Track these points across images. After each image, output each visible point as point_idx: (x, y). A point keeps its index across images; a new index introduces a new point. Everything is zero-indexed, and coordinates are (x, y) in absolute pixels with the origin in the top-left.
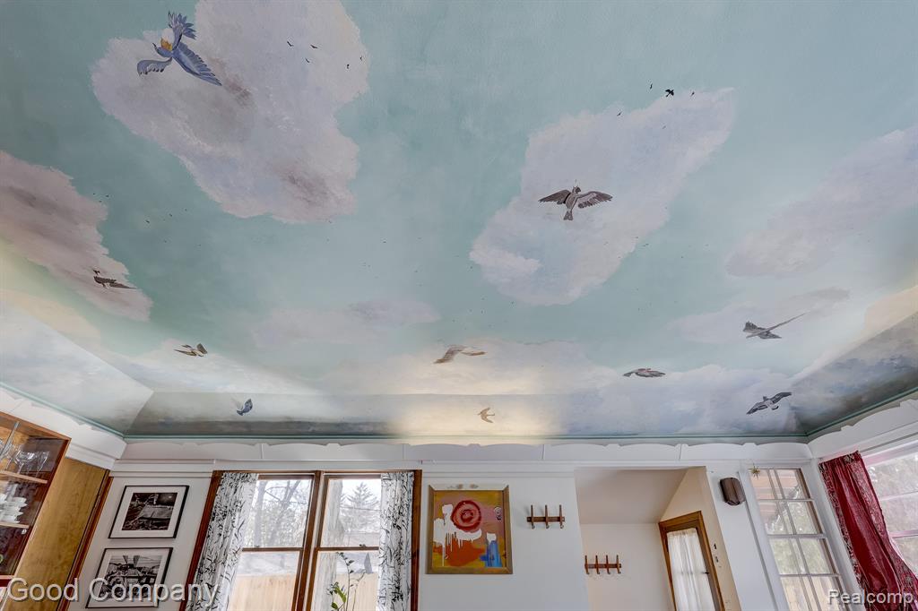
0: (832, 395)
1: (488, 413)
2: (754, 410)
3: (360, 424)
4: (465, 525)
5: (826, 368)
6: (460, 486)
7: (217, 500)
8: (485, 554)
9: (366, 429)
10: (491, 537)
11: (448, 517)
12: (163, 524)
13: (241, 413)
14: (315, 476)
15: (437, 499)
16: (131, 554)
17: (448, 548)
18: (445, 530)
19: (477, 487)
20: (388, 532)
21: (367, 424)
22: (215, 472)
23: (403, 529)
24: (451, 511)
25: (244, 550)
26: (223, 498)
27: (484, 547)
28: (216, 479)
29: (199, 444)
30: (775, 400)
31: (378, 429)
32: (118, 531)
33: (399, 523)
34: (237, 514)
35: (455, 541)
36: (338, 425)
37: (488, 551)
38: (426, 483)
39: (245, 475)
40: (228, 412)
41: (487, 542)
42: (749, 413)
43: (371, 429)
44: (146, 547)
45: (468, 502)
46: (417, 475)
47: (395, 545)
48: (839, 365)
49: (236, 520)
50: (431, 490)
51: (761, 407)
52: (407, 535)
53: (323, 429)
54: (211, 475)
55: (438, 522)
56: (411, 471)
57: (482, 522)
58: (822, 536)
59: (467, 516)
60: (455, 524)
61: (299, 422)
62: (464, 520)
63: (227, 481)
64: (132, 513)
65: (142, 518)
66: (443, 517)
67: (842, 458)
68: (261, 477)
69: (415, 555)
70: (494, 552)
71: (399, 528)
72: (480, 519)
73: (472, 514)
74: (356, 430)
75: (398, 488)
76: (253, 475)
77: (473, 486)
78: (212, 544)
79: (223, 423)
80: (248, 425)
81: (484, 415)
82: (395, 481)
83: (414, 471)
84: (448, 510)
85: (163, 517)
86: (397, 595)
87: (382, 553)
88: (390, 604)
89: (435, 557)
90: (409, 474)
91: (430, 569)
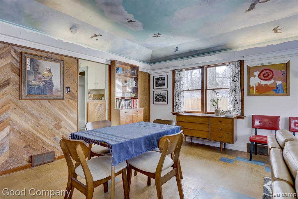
1: (278, 29)
3: (216, 47)
4: (265, 78)
6: (263, 64)
7: (175, 78)
8: (275, 89)
9: (218, 48)
10: (279, 82)
11: (257, 76)
12: (164, 85)
13: (176, 52)
14: (202, 67)
15: (251, 70)
16: (159, 92)
17: (257, 87)
18: (255, 81)
19: (272, 63)
20: (230, 83)
21: (218, 46)
22: (173, 70)
23: (237, 82)
24: (258, 74)
25: (185, 90)
26: (177, 77)
27: (275, 86)
28: (174, 72)
29: (167, 63)
31: (223, 47)
32: (155, 87)
33: (235, 80)
34: (181, 81)
35: (260, 85)
36: (207, 49)
37: (277, 88)
38: (246, 65)
39: (181, 70)
40: (172, 52)
41: (276, 84)
43: (220, 48)
44: (162, 91)
45: (266, 70)
46: (242, 62)
47: (234, 87)
49: (181, 83)
50: (248, 67)
52: (238, 84)
53: (203, 52)
54: (172, 71)
55: (252, 79)
56: (238, 61)
57: (274, 77)
59: (266, 75)
60: (260, 79)
61: (194, 51)
62: (264, 77)
63: (176, 72)
64: (157, 83)
65: (159, 84)
66: (254, 76)
68: (186, 70)
69: (242, 90)
70: (280, 88)
71: (235, 81)
72: (273, 76)
73: (269, 74)
74: (214, 50)
75: (234, 68)
76: (183, 70)
77: (269, 63)
78: (176, 89)
79: (171, 56)
80: (178, 55)
81: (276, 30)
82: (232, 66)
83: (240, 61)
84: (256, 74)
85: (163, 83)
86: (236, 103)
87: (229, 90)
88: (233, 105)
89: (251, 90)
90: (238, 62)
91: (249, 95)
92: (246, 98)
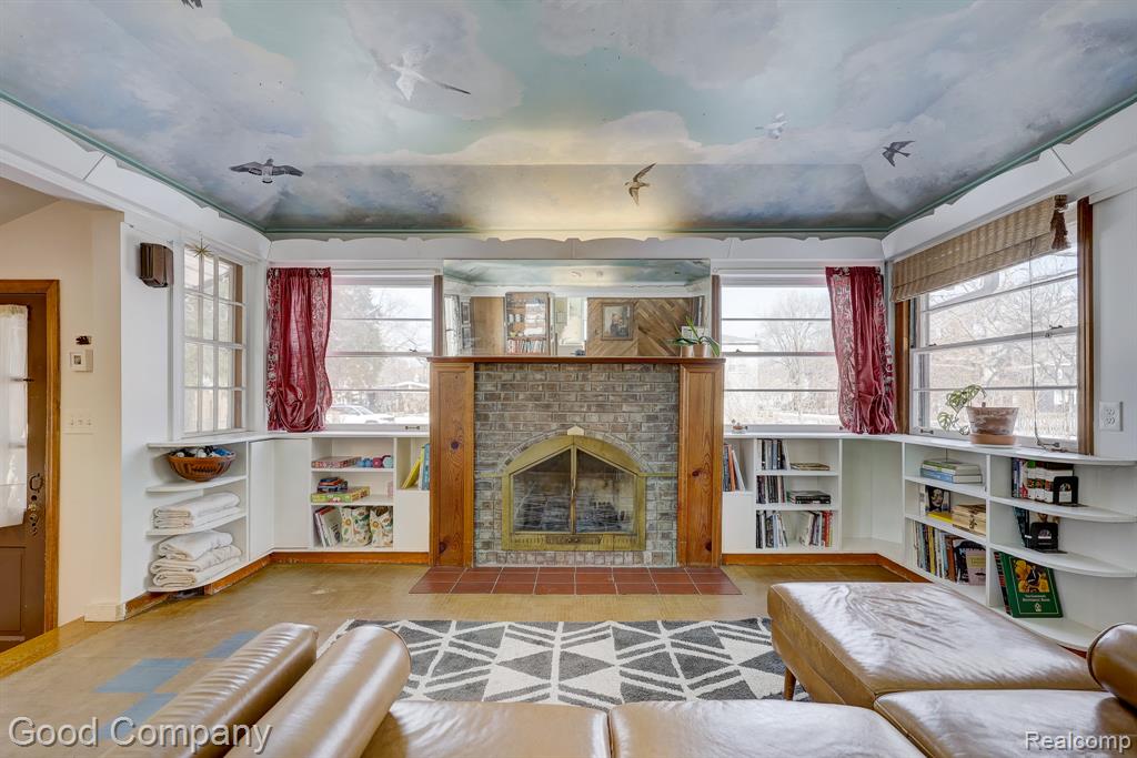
0: (343, 200)
2: (242, 169)
5: (373, 169)
30: (278, 171)
42: (234, 169)
48: (389, 174)
51: (254, 169)
58: (238, 346)
67: (308, 270)
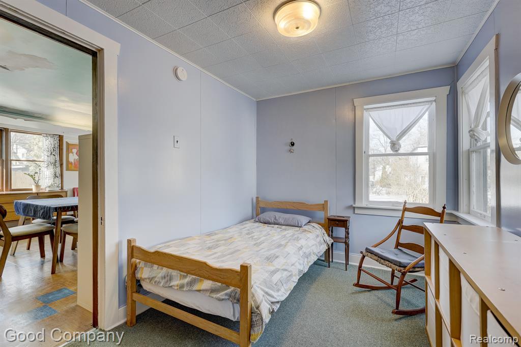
9: (37, 115)
11: (75, 154)
15: (70, 147)
20: (48, 156)
21: (40, 114)
23: (56, 156)
31: (43, 117)
33: (54, 153)
36: (32, 113)
38: (65, 140)
43: (40, 116)
46: (61, 138)
47: (53, 161)
50: (68, 143)
52: (57, 158)
55: (70, 155)
66: (73, 153)
69: (61, 165)
71: (54, 155)
75: (52, 141)
82: (50, 138)
83: (60, 135)
84: (75, 151)
86: (55, 176)
87: (46, 163)
88: (53, 179)
89: (70, 165)
90: (57, 136)
91: (68, 169)
92: (65, 172)
